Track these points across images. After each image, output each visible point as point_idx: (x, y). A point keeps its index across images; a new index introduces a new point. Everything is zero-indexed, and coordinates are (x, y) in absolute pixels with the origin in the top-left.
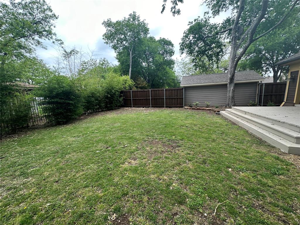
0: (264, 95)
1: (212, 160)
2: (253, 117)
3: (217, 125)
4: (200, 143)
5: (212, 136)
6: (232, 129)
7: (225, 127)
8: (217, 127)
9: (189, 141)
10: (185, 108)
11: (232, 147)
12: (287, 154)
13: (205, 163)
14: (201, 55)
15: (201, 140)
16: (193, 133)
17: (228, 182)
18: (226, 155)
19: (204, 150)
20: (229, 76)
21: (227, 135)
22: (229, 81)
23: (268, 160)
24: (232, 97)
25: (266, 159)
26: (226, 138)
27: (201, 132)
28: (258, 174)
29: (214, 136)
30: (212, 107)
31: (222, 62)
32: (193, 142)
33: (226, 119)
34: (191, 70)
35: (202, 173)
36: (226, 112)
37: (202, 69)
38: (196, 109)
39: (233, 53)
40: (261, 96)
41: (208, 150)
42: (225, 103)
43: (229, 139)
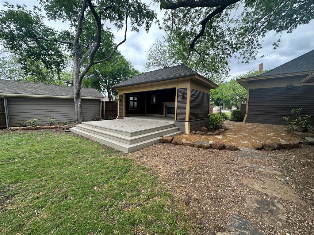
0: (105, 111)
1: (74, 188)
2: (102, 130)
3: (69, 145)
4: (53, 174)
5: (66, 159)
6: (87, 145)
7: (79, 144)
8: (70, 147)
9: (33, 177)
10: (11, 129)
11: (92, 163)
12: (127, 154)
13: (66, 197)
14: (33, 58)
15: (53, 169)
16: (36, 164)
17: (97, 202)
18: (87, 174)
19: (60, 181)
20: (75, 91)
21: (83, 153)
22: (75, 96)
23: (120, 163)
24: (81, 112)
25: (118, 163)
26: (83, 156)
27: (50, 159)
28: (117, 179)
29: (69, 159)
30: (59, 123)
31: (63, 74)
32: (40, 177)
33: (77, 136)
34: (16, 73)
35: (65, 213)
36: (76, 128)
37: (37, 76)
38: (33, 129)
39: (77, 69)
40: (103, 111)
41: (66, 178)
42: (74, 118)
43: (87, 156)
